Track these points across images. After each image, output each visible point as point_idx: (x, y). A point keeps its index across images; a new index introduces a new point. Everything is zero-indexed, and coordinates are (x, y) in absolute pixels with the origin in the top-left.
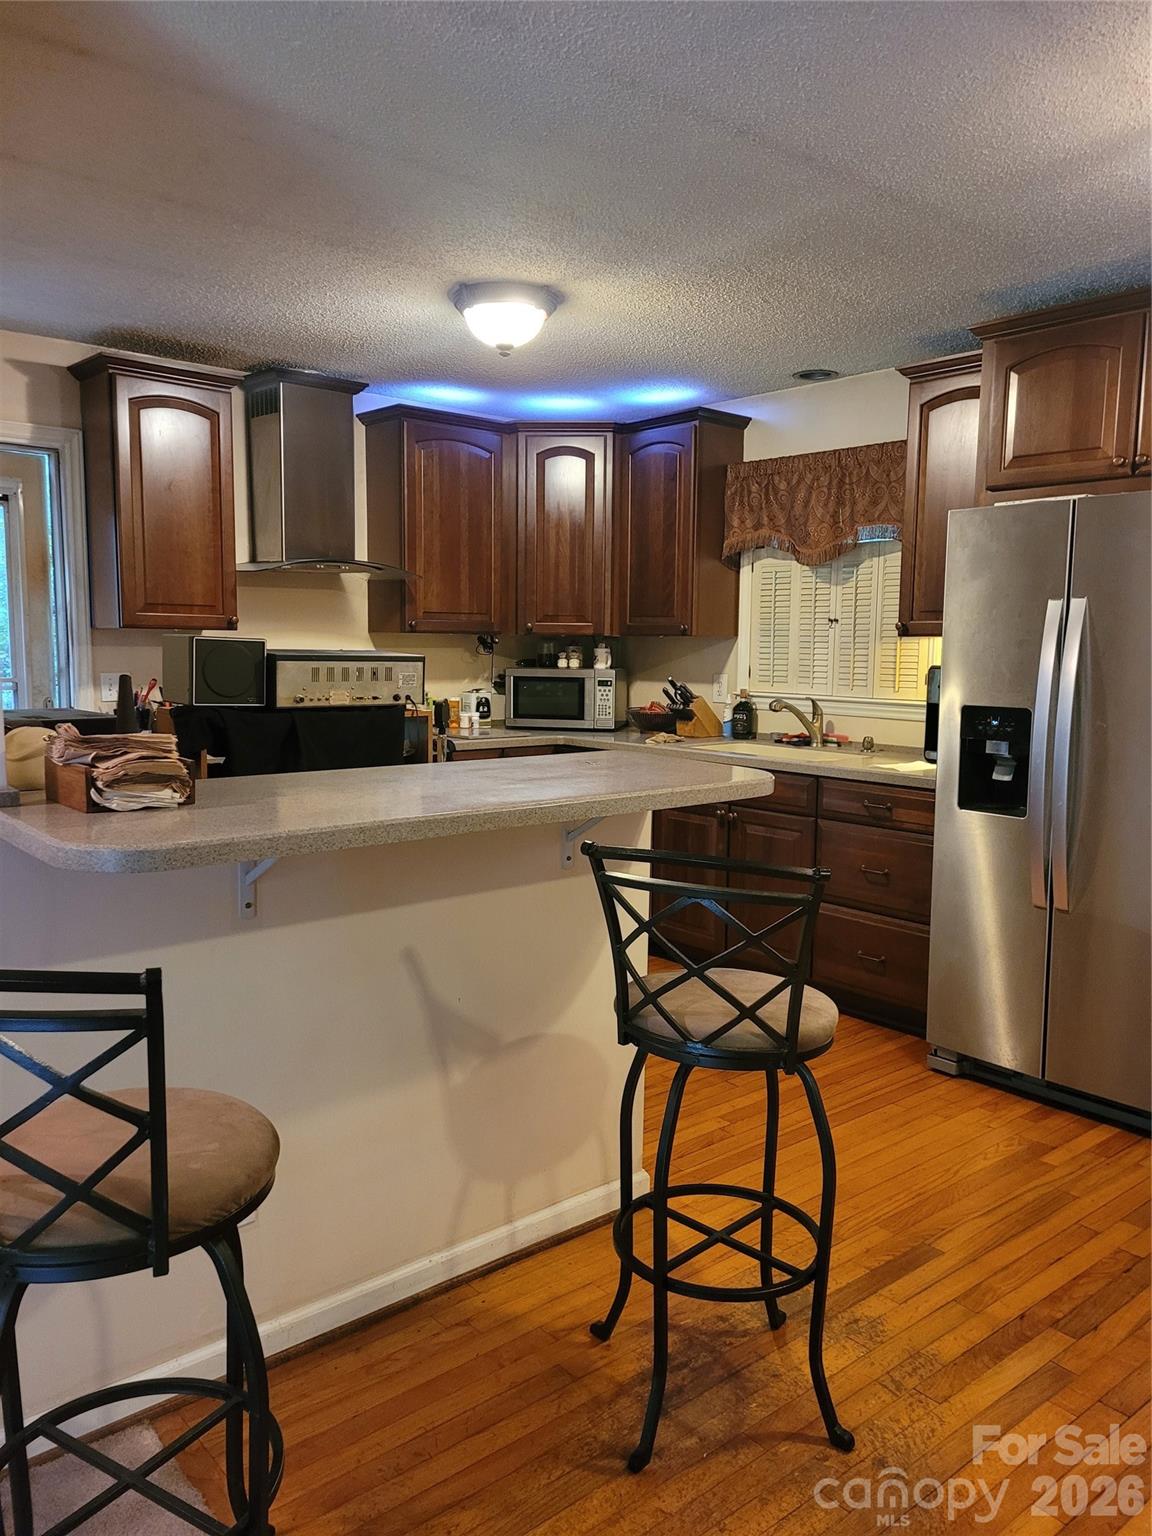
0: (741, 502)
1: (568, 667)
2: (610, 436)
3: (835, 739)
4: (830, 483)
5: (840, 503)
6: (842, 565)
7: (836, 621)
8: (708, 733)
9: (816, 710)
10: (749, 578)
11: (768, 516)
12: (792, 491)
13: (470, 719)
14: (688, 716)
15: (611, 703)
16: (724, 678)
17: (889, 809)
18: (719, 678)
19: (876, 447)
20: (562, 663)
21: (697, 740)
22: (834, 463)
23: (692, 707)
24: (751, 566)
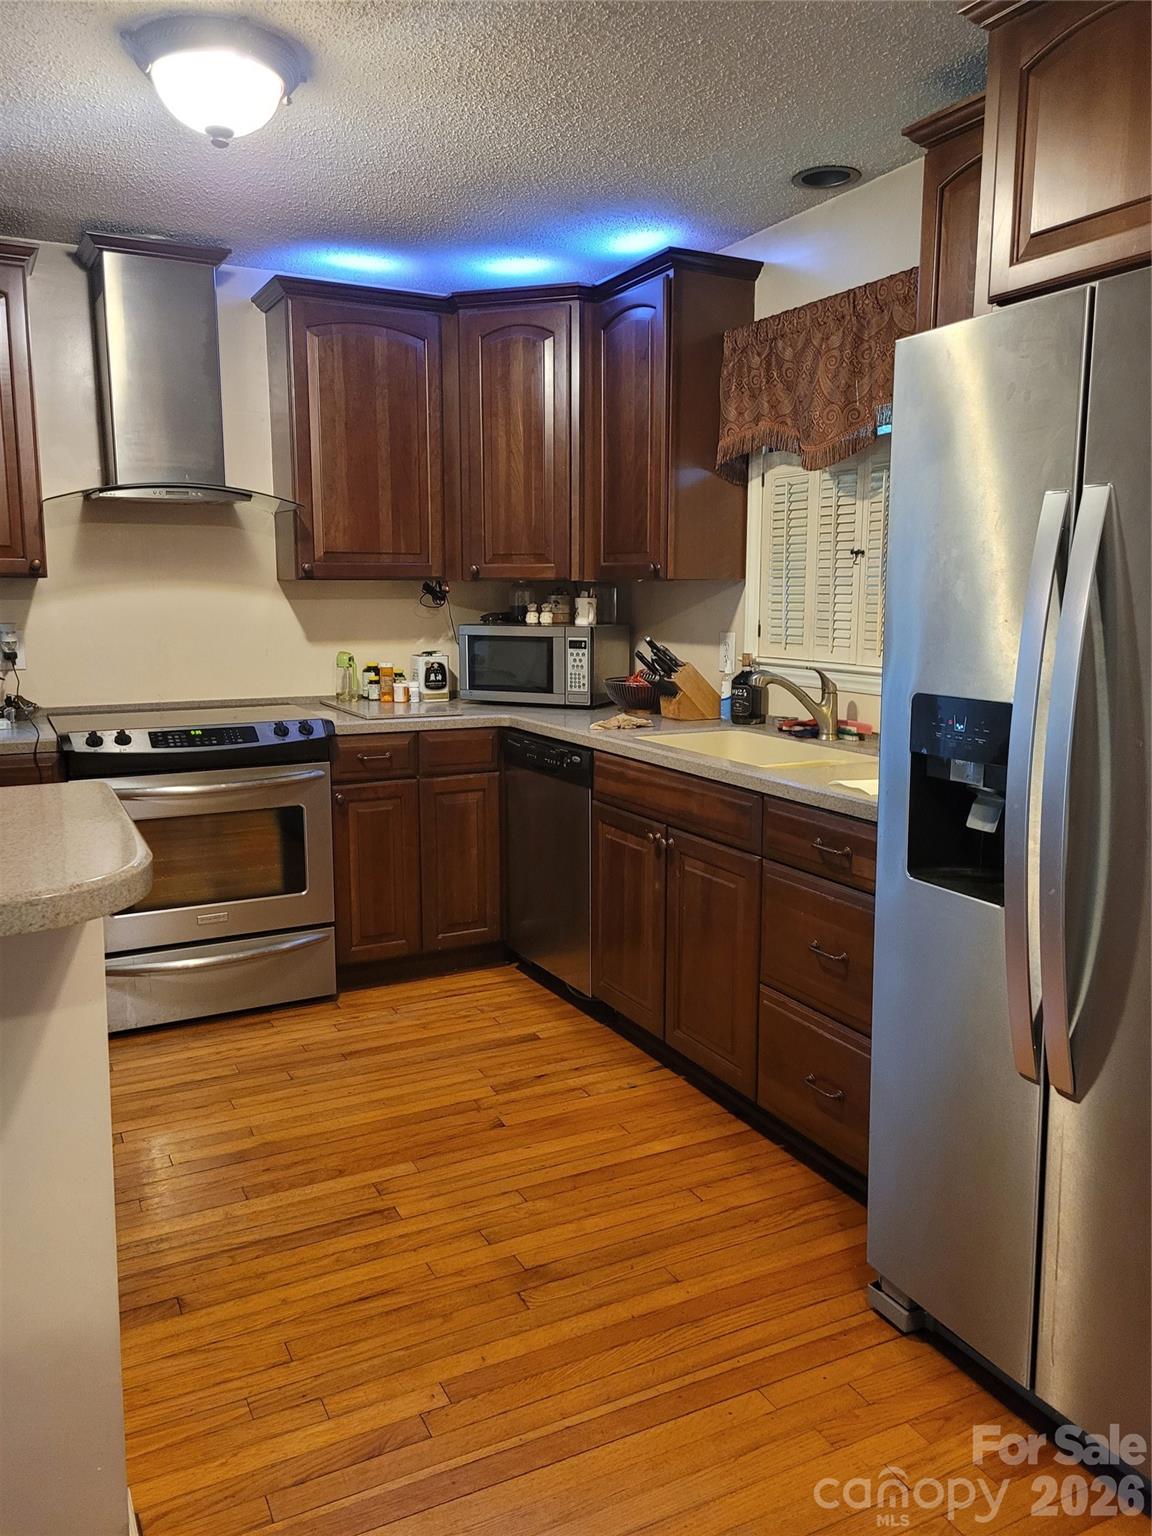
0: (740, 386)
1: (539, 623)
2: (576, 305)
3: (854, 730)
4: (842, 344)
5: (856, 372)
6: (871, 470)
7: (863, 553)
8: (703, 715)
9: (826, 686)
10: (760, 496)
11: (768, 402)
12: (798, 357)
13: (407, 691)
14: (672, 691)
15: (585, 671)
16: (732, 637)
17: (848, 856)
18: (725, 638)
19: (902, 277)
20: (531, 618)
21: (685, 724)
22: (847, 310)
23: (675, 678)
24: (761, 478)
